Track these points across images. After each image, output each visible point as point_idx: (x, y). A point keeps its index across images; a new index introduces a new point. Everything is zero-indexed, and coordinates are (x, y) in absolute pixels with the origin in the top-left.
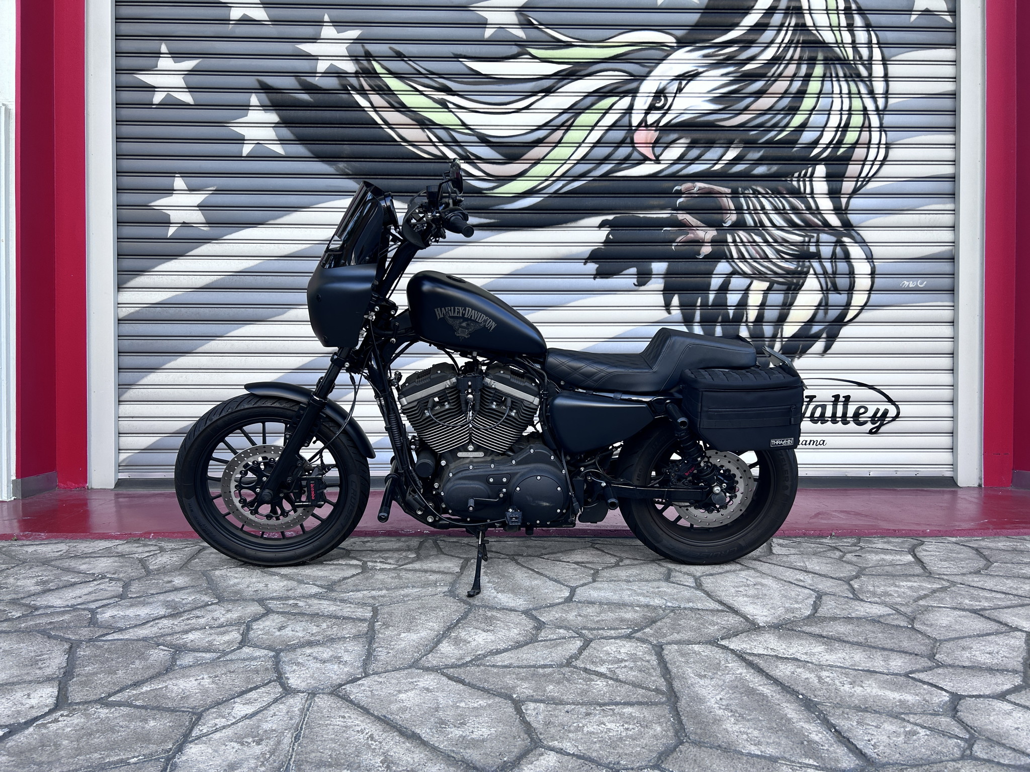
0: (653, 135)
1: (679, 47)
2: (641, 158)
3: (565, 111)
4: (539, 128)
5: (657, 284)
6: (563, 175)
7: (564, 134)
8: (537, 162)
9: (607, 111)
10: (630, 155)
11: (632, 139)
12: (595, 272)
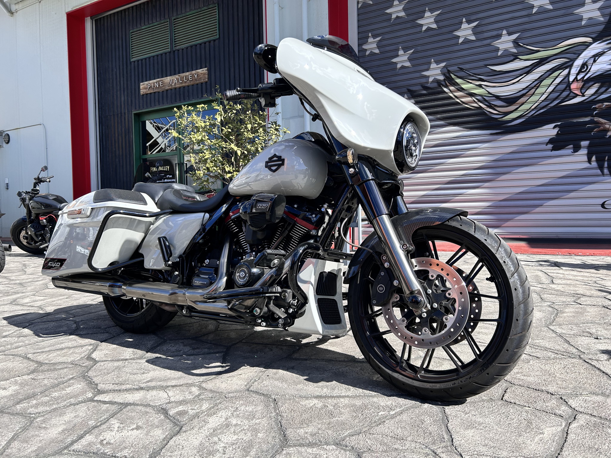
0: (581, 84)
1: (594, 42)
2: (575, 95)
3: (536, 80)
4: (524, 89)
5: (584, 152)
6: (535, 108)
7: (536, 90)
8: (523, 104)
9: (557, 77)
10: (569, 94)
11: (570, 87)
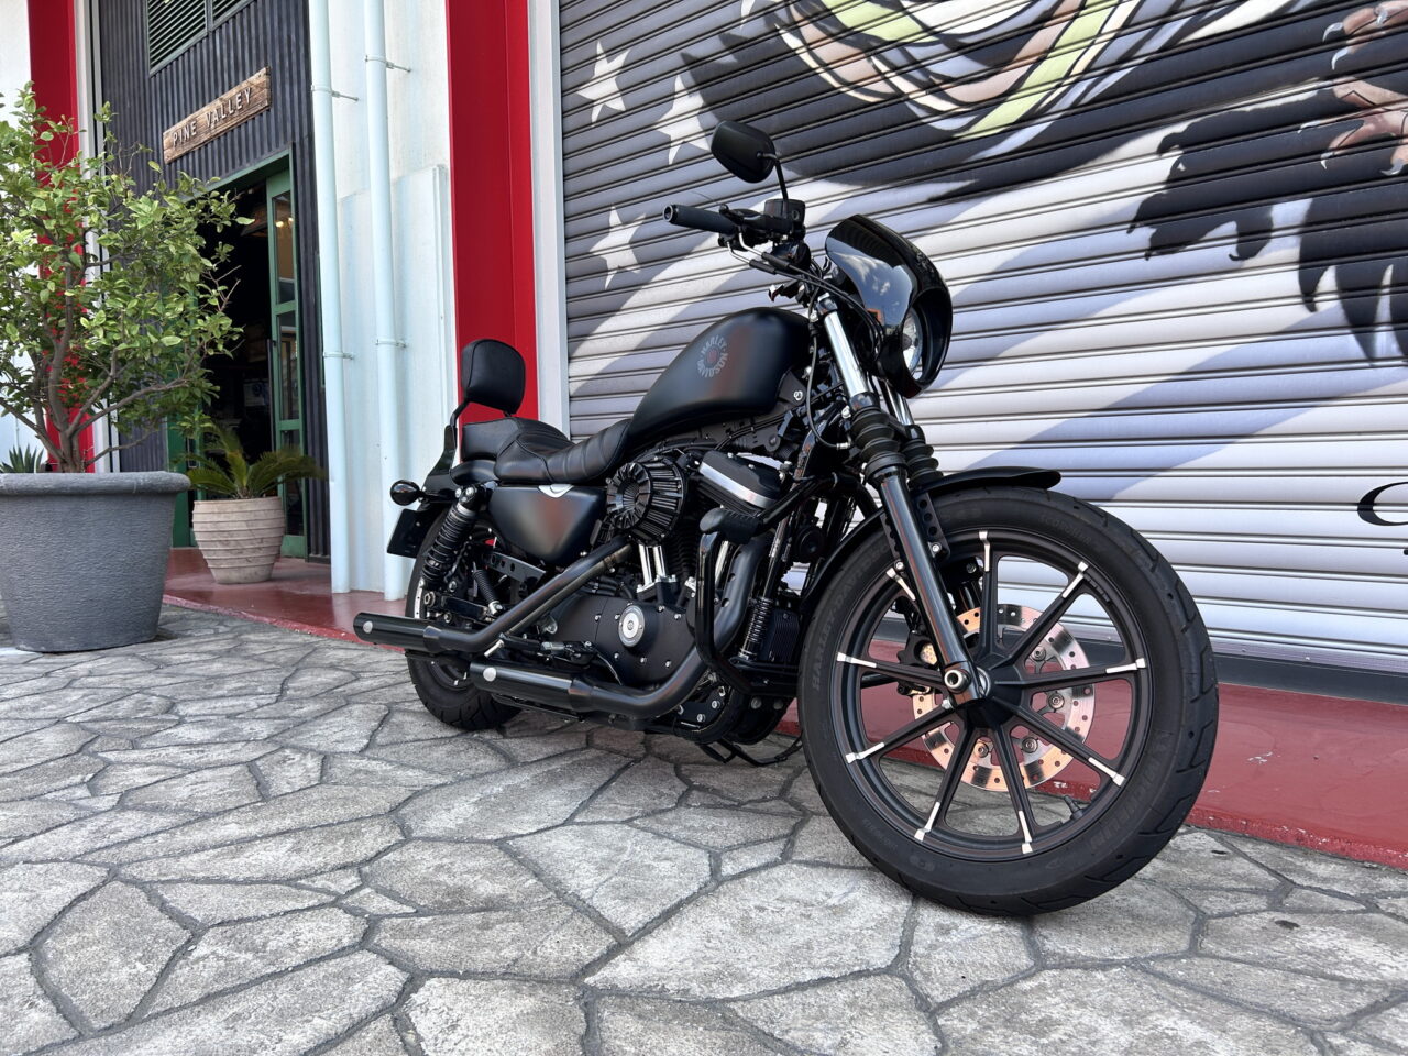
12: (1147, 245)
